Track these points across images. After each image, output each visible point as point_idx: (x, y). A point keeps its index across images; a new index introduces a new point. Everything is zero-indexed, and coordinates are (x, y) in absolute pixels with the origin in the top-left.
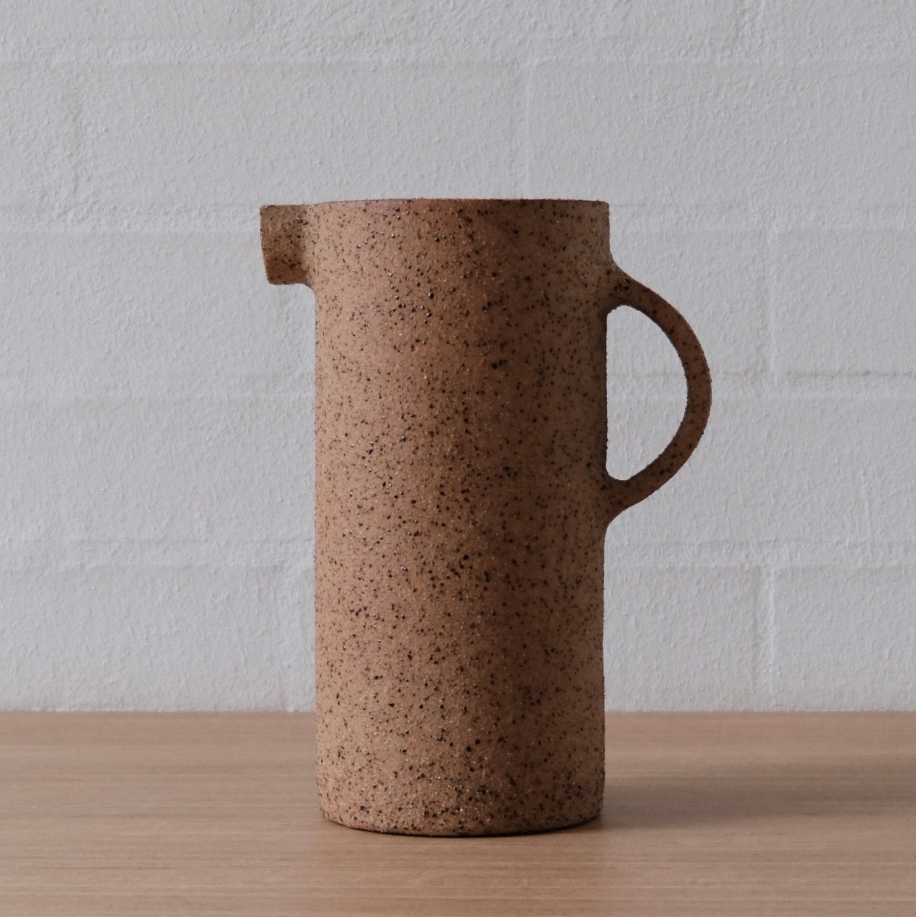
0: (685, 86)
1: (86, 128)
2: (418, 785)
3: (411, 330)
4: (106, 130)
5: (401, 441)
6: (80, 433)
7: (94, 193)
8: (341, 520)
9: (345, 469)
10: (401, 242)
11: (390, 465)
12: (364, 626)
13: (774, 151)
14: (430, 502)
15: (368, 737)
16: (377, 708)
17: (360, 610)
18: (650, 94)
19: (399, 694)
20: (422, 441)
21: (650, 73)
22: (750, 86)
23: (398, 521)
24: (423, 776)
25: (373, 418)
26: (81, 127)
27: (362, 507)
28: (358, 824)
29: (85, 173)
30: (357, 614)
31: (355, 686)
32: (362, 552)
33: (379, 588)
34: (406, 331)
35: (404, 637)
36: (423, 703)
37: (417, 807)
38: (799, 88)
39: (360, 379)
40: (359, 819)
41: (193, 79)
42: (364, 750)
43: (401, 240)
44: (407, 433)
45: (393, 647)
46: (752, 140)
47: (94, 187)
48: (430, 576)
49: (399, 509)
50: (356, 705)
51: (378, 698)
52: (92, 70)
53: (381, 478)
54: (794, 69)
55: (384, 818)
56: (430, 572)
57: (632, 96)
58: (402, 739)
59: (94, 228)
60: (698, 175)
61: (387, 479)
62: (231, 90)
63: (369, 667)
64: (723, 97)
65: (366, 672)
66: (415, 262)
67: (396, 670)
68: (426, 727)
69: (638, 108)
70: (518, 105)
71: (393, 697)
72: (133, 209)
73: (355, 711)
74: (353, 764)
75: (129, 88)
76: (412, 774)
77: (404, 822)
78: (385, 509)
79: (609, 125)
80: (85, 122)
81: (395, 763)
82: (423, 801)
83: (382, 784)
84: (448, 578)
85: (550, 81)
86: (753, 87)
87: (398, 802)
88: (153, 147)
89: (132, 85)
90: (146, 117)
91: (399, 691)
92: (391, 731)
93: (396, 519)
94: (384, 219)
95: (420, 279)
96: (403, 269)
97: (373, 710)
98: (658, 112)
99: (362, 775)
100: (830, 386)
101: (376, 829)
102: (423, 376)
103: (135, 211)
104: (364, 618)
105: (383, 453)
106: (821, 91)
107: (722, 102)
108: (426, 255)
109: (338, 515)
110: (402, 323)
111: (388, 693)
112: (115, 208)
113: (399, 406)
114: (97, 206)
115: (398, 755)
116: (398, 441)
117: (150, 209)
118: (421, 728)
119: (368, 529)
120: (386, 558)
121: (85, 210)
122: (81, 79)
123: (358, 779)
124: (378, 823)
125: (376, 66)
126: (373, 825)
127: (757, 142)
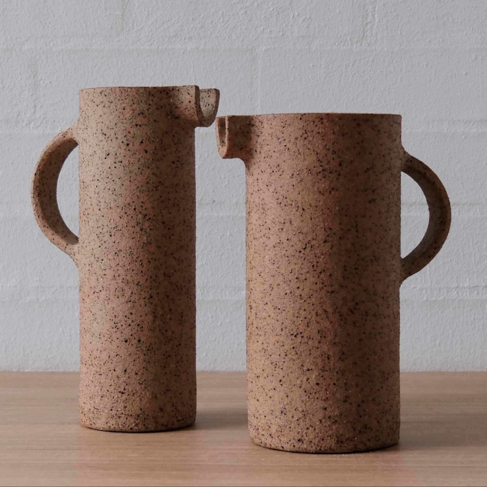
0: (338, 60)
1: (40, 81)
2: (333, 426)
3: (330, 183)
4: (50, 82)
5: (323, 243)
6: (37, 233)
7: (44, 114)
8: (284, 286)
9: (287, 258)
10: (323, 136)
11: (317, 255)
12: (300, 343)
13: (382, 93)
14: (339, 275)
15: (303, 402)
16: (309, 386)
17: (298, 334)
18: (321, 65)
19: (322, 378)
20: (335, 242)
21: (321, 54)
22: (370, 60)
23: (321, 286)
24: (336, 421)
25: (307, 231)
26: (37, 81)
27: (299, 278)
28: (296, 449)
29: (39, 104)
30: (295, 336)
31: (294, 375)
32: (299, 303)
33: (310, 322)
34: (326, 184)
35: (325, 348)
36: (335, 382)
37: (333, 438)
38: (395, 62)
39: (298, 209)
40: (297, 446)
41: (93, 57)
42: (300, 409)
43: (323, 134)
44: (327, 238)
45: (319, 353)
46: (371, 88)
47: (44, 111)
48: (339, 314)
49: (322, 279)
50: (294, 385)
51: (309, 381)
52: (43, 53)
53: (312, 263)
54: (392, 52)
55: (313, 445)
56: (339, 312)
57: (311, 65)
58: (324, 402)
59: (44, 131)
60: (345, 105)
61: (315, 263)
62: (112, 63)
63: (304, 364)
64: (357, 66)
65: (302, 367)
66: (331, 147)
67: (320, 366)
68: (338, 395)
69: (314, 72)
70: (255, 70)
71: (319, 380)
72: (63, 121)
73: (293, 389)
74: (293, 417)
75: (61, 62)
76: (330, 421)
77: (325, 446)
78: (313, 279)
79: (300, 80)
80: (39, 79)
81: (320, 415)
82: (336, 435)
83: (312, 427)
84: (349, 315)
85: (270, 59)
86: (372, 61)
87: (322, 436)
88: (73, 91)
89: (63, 60)
90: (70, 76)
91: (322, 376)
92: (317, 398)
93: (320, 284)
94: (313, 124)
95: (334, 156)
96: (324, 150)
97: (306, 387)
98: (324, 73)
99: (299, 423)
100: (410, 210)
101: (308, 451)
102: (336, 208)
103: (64, 123)
104: (300, 338)
105: (313, 249)
106: (405, 63)
107: (356, 69)
108: (337, 143)
109: (281, 283)
110: (324, 179)
111: (315, 378)
112: (54, 121)
113: (322, 224)
114: (45, 120)
115: (322, 411)
116: (322, 242)
117: (71, 122)
118: (334, 395)
119: (303, 290)
120: (314, 305)
121: (39, 122)
122: (37, 57)
123: (296, 425)
124: (309, 448)
125: (184, 50)
126: (306, 449)
127: (374, 89)
